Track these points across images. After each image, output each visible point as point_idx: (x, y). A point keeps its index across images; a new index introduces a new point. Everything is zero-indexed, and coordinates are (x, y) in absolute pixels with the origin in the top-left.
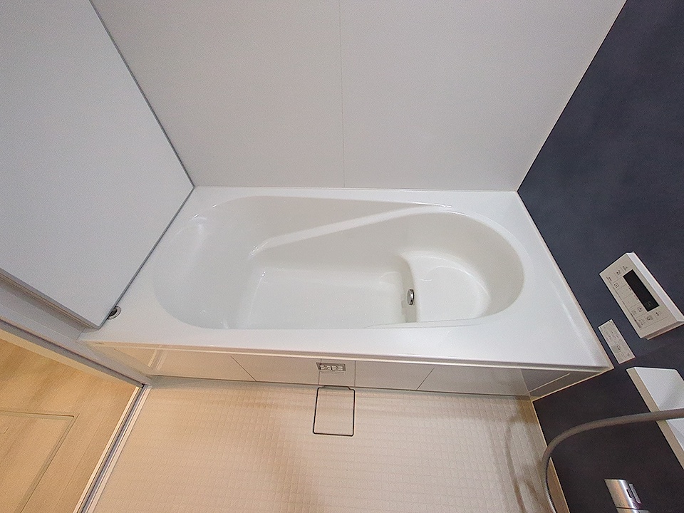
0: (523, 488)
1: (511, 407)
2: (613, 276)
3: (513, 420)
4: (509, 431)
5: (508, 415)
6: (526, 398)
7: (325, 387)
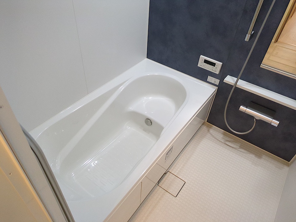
0: (227, 143)
1: (204, 128)
2: (201, 64)
3: (209, 131)
4: (211, 134)
5: (206, 131)
6: (204, 122)
7: (159, 182)
